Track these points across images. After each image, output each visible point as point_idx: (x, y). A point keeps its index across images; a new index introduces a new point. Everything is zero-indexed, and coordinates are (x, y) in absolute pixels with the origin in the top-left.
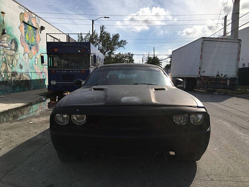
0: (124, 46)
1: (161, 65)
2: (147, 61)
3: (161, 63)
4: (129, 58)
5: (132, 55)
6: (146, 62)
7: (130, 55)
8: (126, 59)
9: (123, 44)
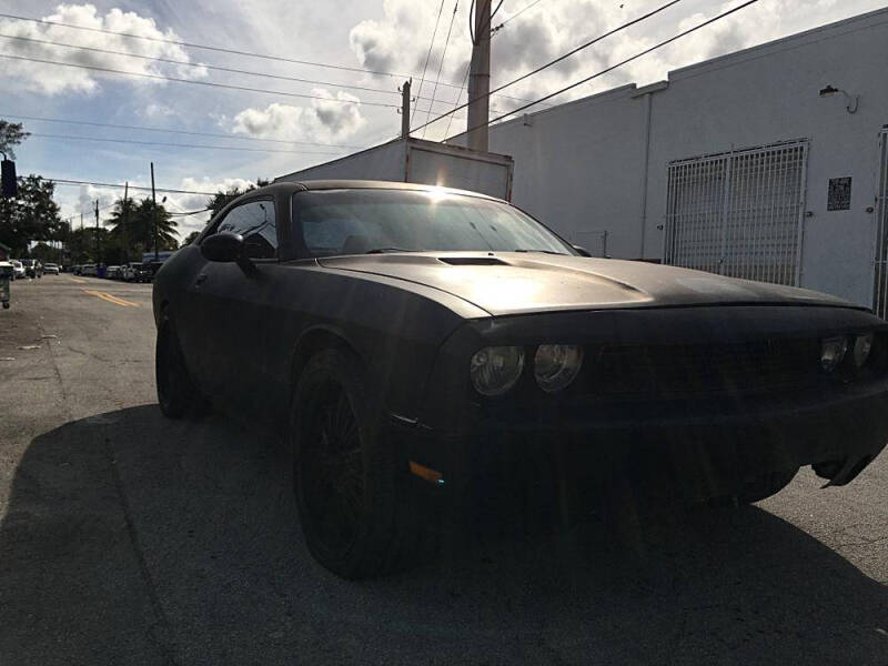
0: (9, 145)
1: (174, 232)
2: (115, 214)
3: (174, 228)
4: (34, 200)
5: (50, 186)
6: (113, 218)
7: (37, 185)
8: (20, 202)
9: (8, 137)
